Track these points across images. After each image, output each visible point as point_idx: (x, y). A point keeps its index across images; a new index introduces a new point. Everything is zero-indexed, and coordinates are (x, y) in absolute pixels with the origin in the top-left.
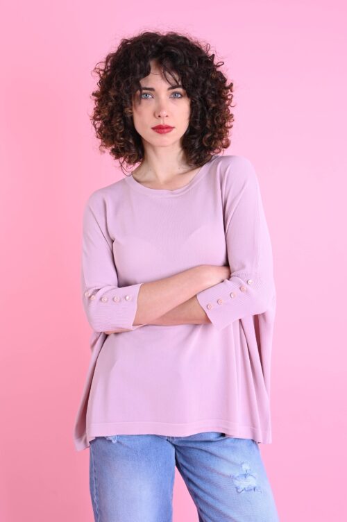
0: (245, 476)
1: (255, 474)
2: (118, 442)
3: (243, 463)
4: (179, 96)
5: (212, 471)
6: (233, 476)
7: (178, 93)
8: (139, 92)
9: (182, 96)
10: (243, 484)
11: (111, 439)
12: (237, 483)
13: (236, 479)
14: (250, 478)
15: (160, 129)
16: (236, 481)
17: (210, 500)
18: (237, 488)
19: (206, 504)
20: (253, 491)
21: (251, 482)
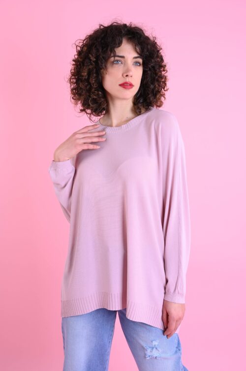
8: (112, 59)
9: (140, 65)
15: (125, 85)
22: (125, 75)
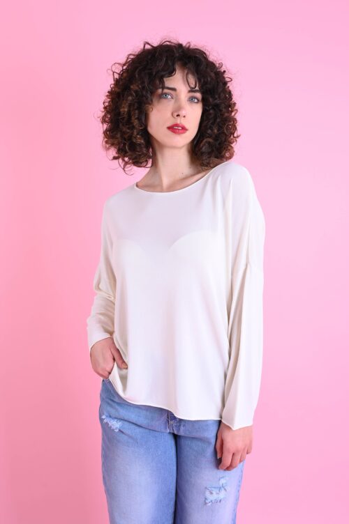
4: (196, 101)
7: (195, 98)
9: (198, 101)
22: (176, 114)
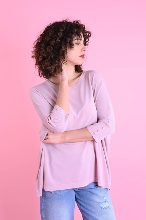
0: (105, 202)
1: (109, 201)
2: (55, 193)
3: (104, 197)
5: (91, 200)
6: (100, 203)
10: (104, 206)
11: (52, 192)
12: (102, 205)
13: (101, 203)
14: (107, 203)
16: (102, 204)
17: (89, 213)
18: (101, 208)
19: (88, 214)
20: (108, 208)
21: (107, 204)
